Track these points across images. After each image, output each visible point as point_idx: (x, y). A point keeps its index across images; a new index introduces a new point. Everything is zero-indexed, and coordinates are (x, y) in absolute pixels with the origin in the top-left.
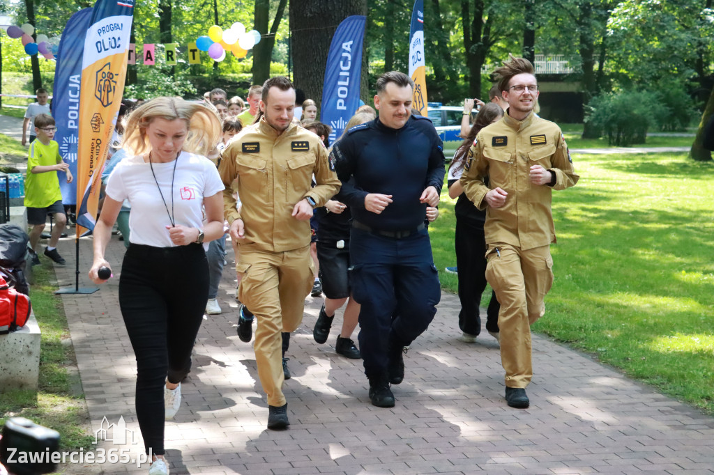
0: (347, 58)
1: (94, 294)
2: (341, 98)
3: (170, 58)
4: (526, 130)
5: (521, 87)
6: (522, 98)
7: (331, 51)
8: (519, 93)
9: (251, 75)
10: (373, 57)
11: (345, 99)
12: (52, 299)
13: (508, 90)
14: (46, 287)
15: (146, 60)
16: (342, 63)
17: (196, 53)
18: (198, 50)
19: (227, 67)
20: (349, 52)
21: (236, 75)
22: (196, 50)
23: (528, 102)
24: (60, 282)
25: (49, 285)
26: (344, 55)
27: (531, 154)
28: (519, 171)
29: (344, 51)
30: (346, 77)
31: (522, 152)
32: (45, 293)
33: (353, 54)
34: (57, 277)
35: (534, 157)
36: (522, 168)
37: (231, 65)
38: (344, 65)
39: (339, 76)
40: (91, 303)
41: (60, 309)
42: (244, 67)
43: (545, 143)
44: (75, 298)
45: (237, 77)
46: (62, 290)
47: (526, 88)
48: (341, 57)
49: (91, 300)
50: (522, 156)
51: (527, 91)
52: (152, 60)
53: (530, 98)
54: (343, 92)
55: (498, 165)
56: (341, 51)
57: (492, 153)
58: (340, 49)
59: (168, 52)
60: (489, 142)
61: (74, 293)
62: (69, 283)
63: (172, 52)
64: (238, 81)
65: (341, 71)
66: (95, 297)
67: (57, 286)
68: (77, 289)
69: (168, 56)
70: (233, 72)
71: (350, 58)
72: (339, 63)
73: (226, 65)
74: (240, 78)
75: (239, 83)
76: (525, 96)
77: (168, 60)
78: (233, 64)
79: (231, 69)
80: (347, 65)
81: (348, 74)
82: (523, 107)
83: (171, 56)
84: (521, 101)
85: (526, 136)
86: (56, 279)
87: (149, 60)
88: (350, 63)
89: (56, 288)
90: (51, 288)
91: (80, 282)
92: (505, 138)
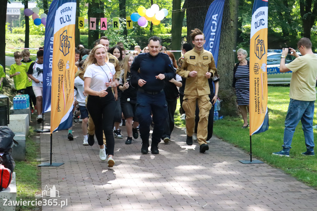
0: (214, 24)
1: (61, 167)
2: (211, 48)
3: (115, 26)
4: (201, 54)
5: (198, 40)
6: (198, 43)
7: (206, 20)
8: (197, 42)
9: (171, 34)
10: (245, 22)
11: (212, 49)
12: (35, 170)
13: (194, 41)
14: (33, 163)
15: (102, 27)
16: (212, 27)
17: (130, 22)
18: (132, 21)
19: (158, 30)
20: (215, 21)
21: (163, 35)
22: (131, 21)
23: (201, 45)
24: (42, 159)
25: (36, 161)
26: (213, 22)
27: (203, 62)
28: (199, 68)
29: (213, 20)
30: (214, 35)
31: (200, 62)
32: (32, 166)
33: (217, 21)
34: (41, 156)
35: (204, 64)
36: (200, 67)
37: (160, 29)
38: (213, 29)
39: (210, 35)
40: (57, 172)
41: (39, 176)
42: (168, 30)
43: (208, 59)
44: (49, 169)
45: (163, 36)
46: (42, 164)
47: (200, 40)
48: (212, 24)
49: (57, 171)
50: (200, 63)
51: (200, 41)
52: (105, 27)
53: (201, 43)
54: (212, 45)
55: (192, 66)
56: (212, 20)
57: (190, 62)
58: (211, 20)
59: (114, 22)
60: (189, 58)
61: (49, 166)
62: (47, 160)
63: (117, 22)
64: (164, 38)
65: (212, 32)
66: (61, 168)
67: (40, 162)
68: (51, 163)
69: (115, 25)
70: (162, 33)
71: (216, 25)
72: (210, 27)
73: (157, 29)
74: (165, 36)
75: (165, 39)
76: (200, 43)
77: (115, 27)
78: (162, 29)
79: (160, 31)
80: (215, 29)
81: (214, 34)
82: (199, 47)
83: (116, 25)
84: (198, 44)
85: (202, 56)
86: (40, 158)
87: (104, 27)
88: (216, 27)
89: (39, 163)
90: (36, 163)
91: (52, 159)
92: (195, 57)
